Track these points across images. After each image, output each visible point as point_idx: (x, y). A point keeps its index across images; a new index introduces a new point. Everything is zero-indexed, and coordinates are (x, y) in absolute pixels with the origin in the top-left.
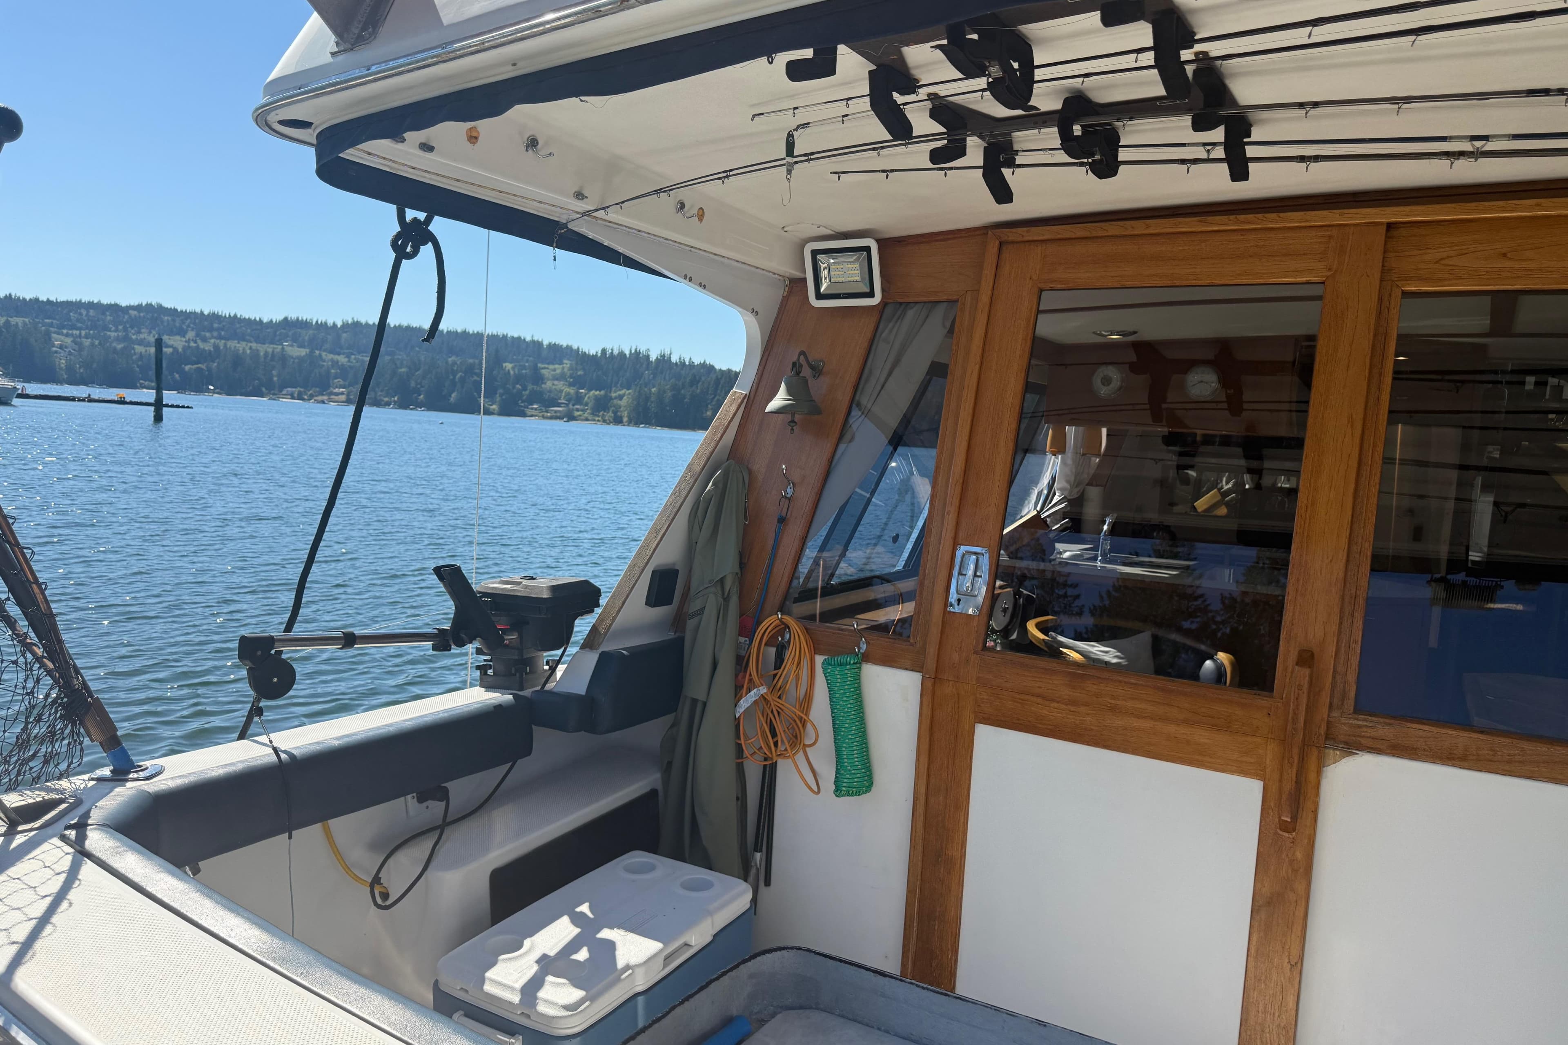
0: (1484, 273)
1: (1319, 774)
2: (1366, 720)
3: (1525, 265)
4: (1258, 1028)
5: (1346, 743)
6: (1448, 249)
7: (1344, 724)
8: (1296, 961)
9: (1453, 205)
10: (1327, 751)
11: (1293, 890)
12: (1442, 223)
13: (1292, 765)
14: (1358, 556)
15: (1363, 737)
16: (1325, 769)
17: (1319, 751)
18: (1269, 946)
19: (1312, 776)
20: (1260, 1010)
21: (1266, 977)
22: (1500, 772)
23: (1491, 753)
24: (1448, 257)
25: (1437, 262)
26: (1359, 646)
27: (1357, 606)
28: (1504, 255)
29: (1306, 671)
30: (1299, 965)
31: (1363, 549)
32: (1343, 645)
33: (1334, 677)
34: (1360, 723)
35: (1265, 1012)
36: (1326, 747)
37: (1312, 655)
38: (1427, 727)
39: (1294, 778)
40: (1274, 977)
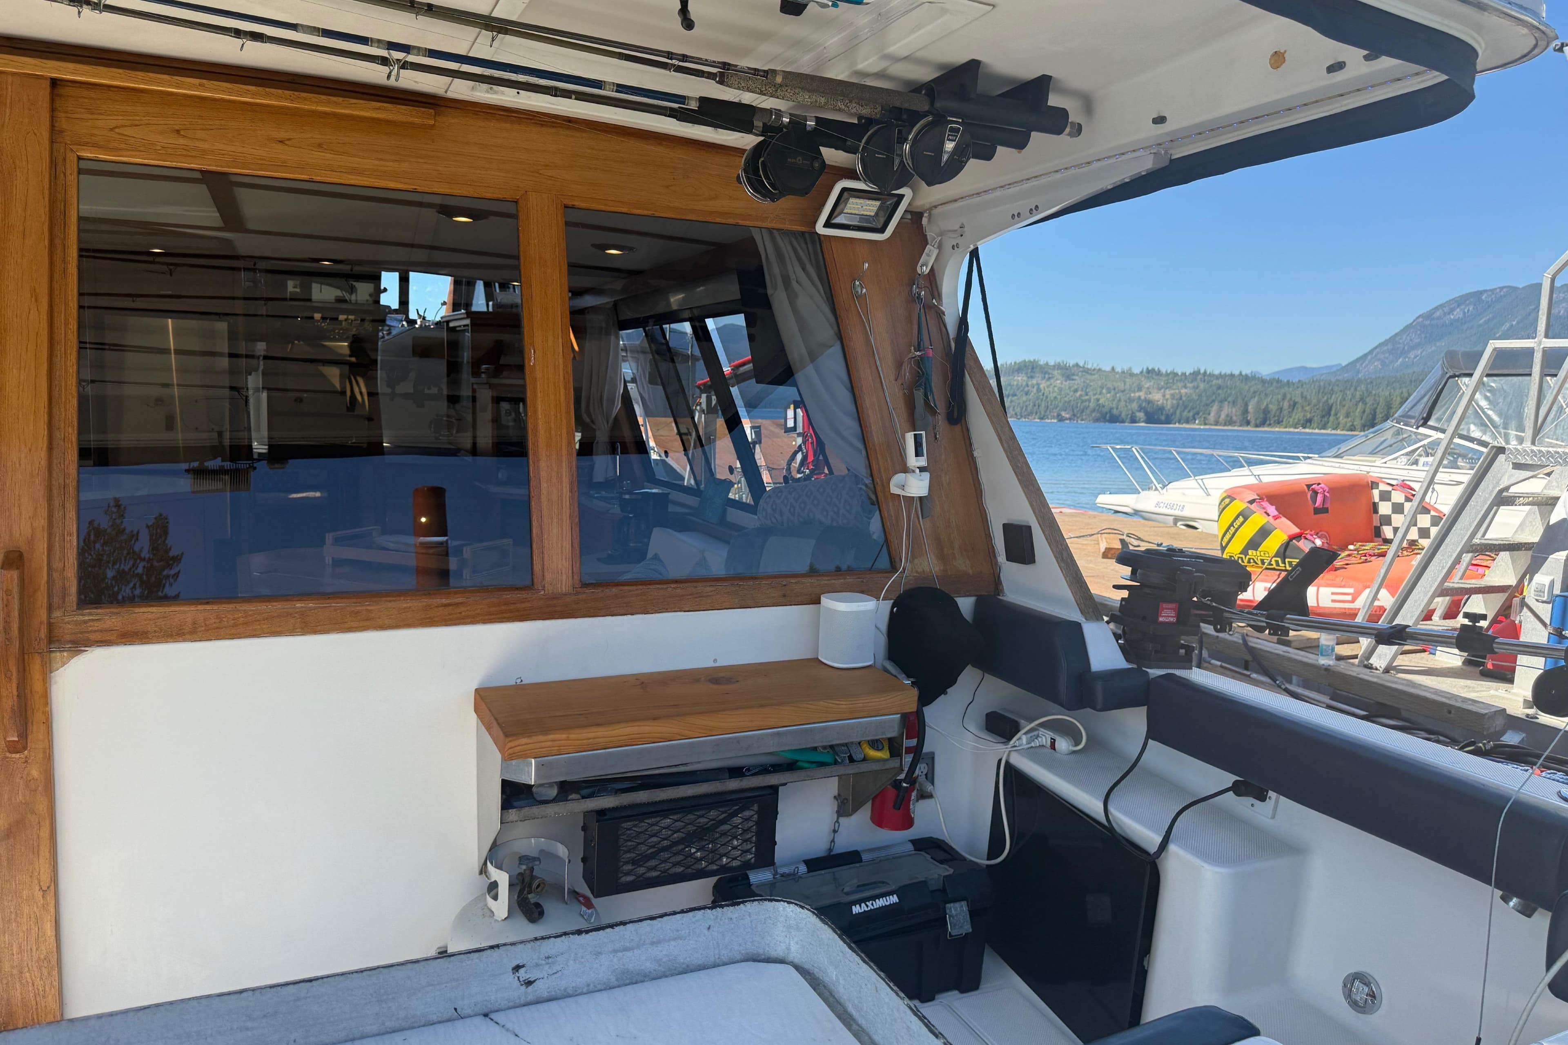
0: (159, 148)
1: (46, 680)
2: (90, 614)
3: (197, 144)
4: (15, 972)
5: (73, 642)
6: (121, 118)
7: (68, 623)
8: (48, 885)
9: (120, 71)
10: (53, 655)
11: (33, 812)
12: (112, 89)
13: (10, 679)
14: (62, 443)
15: (91, 631)
16: (53, 674)
17: (42, 658)
18: (15, 881)
19: (38, 686)
20: (15, 953)
21: (16, 915)
22: (227, 637)
23: (217, 621)
24: (123, 126)
25: (111, 130)
26: (75, 537)
27: (67, 496)
28: (178, 131)
29: (15, 574)
30: (52, 888)
31: (67, 435)
32: (57, 539)
33: (49, 575)
34: (87, 618)
35: (21, 952)
36: (51, 652)
37: (21, 555)
38: (154, 608)
39: (15, 693)
40: (26, 910)
